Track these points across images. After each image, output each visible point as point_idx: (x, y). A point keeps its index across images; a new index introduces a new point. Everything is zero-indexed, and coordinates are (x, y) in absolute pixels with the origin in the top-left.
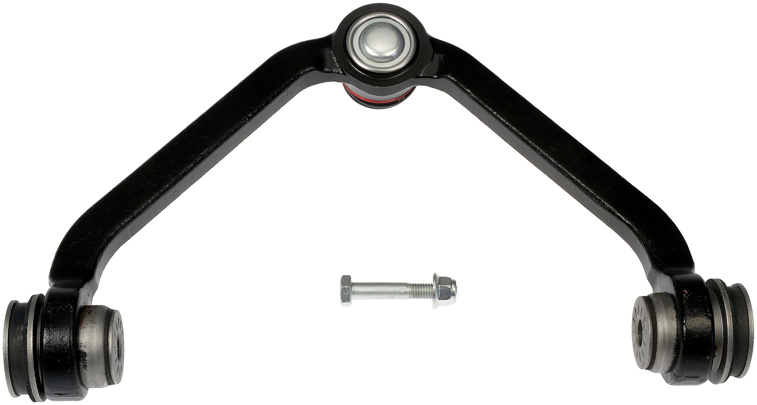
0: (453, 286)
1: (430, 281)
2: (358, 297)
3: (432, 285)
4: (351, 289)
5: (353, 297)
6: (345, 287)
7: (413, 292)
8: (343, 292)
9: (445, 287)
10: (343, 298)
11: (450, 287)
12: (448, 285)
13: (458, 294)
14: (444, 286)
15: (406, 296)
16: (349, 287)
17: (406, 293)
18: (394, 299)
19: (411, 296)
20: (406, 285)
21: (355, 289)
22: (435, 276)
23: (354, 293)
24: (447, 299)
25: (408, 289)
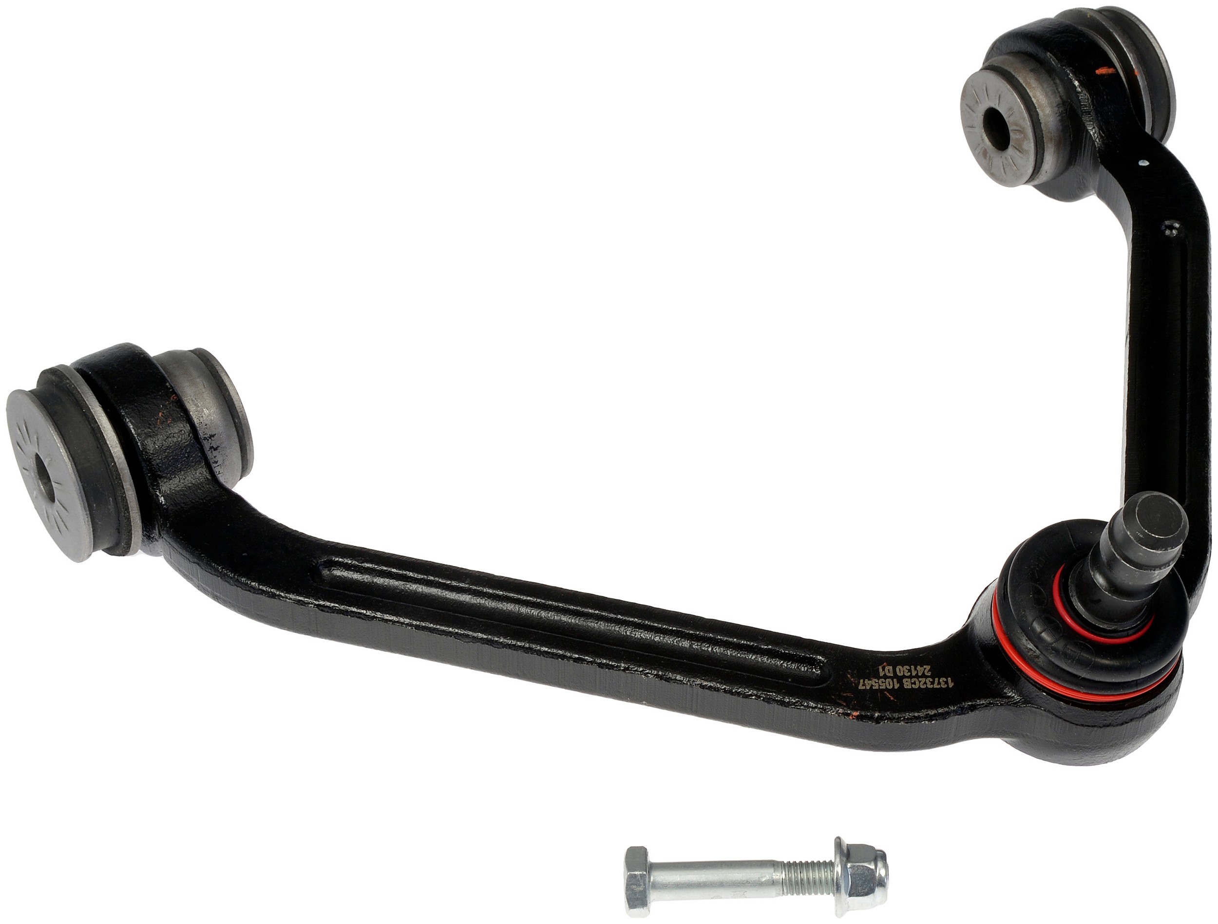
0: (880, 865)
1: (828, 854)
2: (665, 894)
3: (831, 864)
4: (650, 878)
5: (653, 896)
6: (636, 873)
7: (790, 880)
8: (632, 884)
9: (863, 866)
10: (630, 898)
11: (872, 867)
12: (869, 862)
13: (891, 883)
14: (861, 864)
15: (773, 891)
16: (645, 873)
17: (773, 883)
18: (746, 897)
19: (785, 891)
20: (774, 864)
21: (658, 877)
22: (838, 843)
23: (656, 886)
24: (867, 894)
25: (780, 875)
